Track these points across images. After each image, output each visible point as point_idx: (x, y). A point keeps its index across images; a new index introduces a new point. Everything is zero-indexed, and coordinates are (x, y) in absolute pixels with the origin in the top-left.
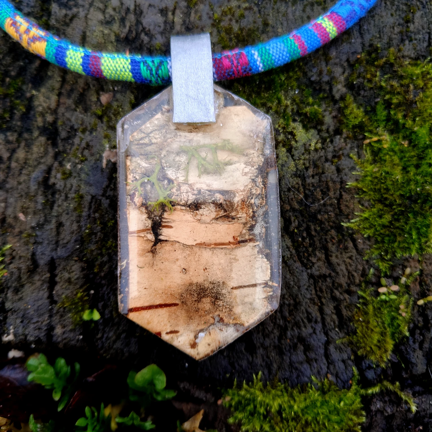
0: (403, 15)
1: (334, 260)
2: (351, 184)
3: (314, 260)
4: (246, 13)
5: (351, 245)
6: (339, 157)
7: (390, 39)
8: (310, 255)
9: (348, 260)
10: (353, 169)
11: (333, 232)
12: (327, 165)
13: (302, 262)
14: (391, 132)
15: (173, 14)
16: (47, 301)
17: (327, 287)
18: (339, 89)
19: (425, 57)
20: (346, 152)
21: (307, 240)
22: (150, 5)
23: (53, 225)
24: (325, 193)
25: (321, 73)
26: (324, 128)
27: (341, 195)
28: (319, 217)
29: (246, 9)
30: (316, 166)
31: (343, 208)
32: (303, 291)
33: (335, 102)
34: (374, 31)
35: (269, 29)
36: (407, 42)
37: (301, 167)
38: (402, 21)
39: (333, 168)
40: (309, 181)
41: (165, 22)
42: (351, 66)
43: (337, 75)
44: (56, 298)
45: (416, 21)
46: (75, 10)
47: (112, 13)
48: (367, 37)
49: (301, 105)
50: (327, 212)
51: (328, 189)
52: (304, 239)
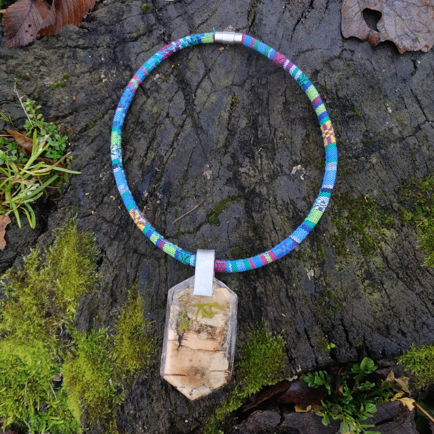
0: (411, 159)
1: (423, 283)
2: (418, 247)
3: (415, 286)
4: (341, 185)
5: (428, 274)
6: (408, 237)
7: (409, 173)
8: (412, 285)
9: (429, 281)
10: (416, 240)
11: (418, 271)
12: (404, 242)
13: (410, 289)
14: (426, 216)
15: (309, 198)
16: (310, 348)
17: (425, 296)
18: (396, 205)
19: (427, 175)
20: (410, 233)
21: (409, 279)
22: (297, 198)
23: (299, 314)
24: (408, 255)
25: (385, 202)
26: (396, 226)
27: (415, 253)
28: (410, 266)
29: (340, 184)
30: (399, 245)
31: (418, 258)
32: (416, 302)
33: (396, 212)
34: (400, 172)
35: (354, 189)
36: (417, 171)
37: (393, 247)
38: (411, 162)
39: (407, 242)
40: (399, 252)
41: (307, 203)
42: (397, 193)
43: (392, 199)
44: (313, 345)
45: (417, 159)
46: (264, 212)
47: (281, 207)
48: (399, 176)
49: (383, 220)
50: (412, 263)
51: (409, 253)
52: (407, 278)
